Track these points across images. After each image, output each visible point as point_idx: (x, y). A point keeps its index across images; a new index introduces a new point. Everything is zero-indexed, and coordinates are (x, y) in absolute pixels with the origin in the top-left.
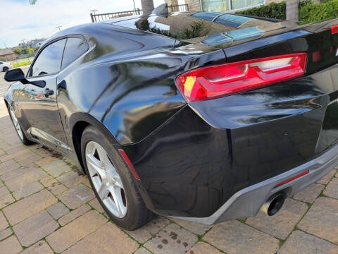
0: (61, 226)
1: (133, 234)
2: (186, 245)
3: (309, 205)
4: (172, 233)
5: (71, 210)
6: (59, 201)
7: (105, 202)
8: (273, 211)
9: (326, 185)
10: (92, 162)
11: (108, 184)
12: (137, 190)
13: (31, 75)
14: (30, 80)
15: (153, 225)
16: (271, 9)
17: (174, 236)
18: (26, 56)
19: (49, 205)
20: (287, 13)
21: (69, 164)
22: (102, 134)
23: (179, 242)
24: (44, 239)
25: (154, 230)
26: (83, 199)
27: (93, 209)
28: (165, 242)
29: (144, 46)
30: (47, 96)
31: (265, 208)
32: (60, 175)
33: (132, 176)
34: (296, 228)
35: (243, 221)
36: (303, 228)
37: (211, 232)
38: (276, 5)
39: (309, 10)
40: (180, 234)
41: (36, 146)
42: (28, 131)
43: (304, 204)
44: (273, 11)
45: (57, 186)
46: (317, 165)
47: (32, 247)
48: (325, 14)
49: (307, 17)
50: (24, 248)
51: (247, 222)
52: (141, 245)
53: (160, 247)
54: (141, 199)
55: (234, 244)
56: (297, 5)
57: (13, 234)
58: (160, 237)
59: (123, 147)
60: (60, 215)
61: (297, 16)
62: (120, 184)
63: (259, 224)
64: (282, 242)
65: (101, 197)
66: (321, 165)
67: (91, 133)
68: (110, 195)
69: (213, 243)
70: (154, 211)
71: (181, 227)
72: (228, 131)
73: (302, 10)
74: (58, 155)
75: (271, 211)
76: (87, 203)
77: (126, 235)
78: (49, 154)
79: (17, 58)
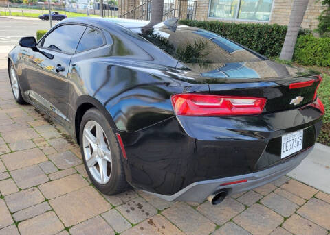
0: (50, 180)
1: (108, 198)
2: (148, 214)
3: (247, 207)
4: (139, 204)
5: (59, 170)
6: (49, 160)
7: (91, 170)
8: (216, 202)
9: (264, 196)
10: (88, 136)
11: (97, 156)
12: (122, 166)
13: (42, 45)
14: (41, 50)
15: (125, 195)
16: (273, 30)
17: (140, 207)
18: (19, 6)
19: (40, 161)
20: (286, 38)
21: (59, 131)
22: (104, 118)
23: (143, 211)
24: (36, 186)
25: (126, 199)
26: (70, 163)
27: (78, 173)
28: (133, 209)
29: (153, 60)
30: (57, 71)
31: (211, 198)
32: (51, 139)
33: (121, 155)
34: (231, 220)
35: (194, 208)
36: (236, 221)
37: (169, 209)
38: (279, 27)
39: (307, 41)
40: (145, 206)
41: (29, 107)
42: (27, 93)
43: (243, 206)
44: (275, 32)
45: (48, 147)
46: (253, 178)
47: (27, 191)
48: (319, 49)
49: (304, 47)
50: (20, 190)
51: (197, 209)
52: (114, 207)
53: (128, 211)
54: (123, 173)
55: (184, 221)
56: (296, 34)
57: (11, 177)
58: (129, 204)
59: (119, 132)
60: (50, 172)
61: (294, 44)
62: (109, 159)
63: (205, 212)
64: (218, 227)
65: (89, 165)
66: (256, 178)
67: (95, 114)
68: (97, 165)
69: (168, 218)
70: (131, 184)
71: (147, 202)
72: (196, 140)
73: (300, 39)
74: (49, 120)
75: (214, 201)
76: (74, 167)
77: (103, 198)
78: (41, 117)
79: (10, 6)
